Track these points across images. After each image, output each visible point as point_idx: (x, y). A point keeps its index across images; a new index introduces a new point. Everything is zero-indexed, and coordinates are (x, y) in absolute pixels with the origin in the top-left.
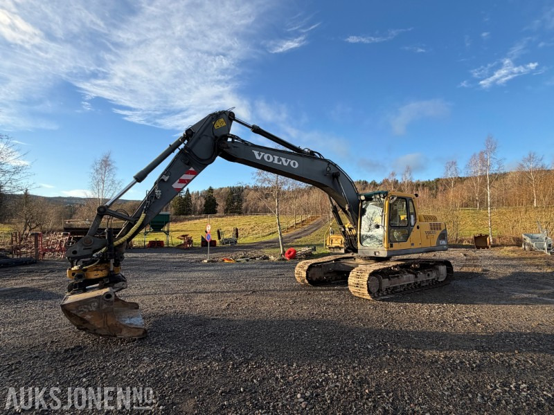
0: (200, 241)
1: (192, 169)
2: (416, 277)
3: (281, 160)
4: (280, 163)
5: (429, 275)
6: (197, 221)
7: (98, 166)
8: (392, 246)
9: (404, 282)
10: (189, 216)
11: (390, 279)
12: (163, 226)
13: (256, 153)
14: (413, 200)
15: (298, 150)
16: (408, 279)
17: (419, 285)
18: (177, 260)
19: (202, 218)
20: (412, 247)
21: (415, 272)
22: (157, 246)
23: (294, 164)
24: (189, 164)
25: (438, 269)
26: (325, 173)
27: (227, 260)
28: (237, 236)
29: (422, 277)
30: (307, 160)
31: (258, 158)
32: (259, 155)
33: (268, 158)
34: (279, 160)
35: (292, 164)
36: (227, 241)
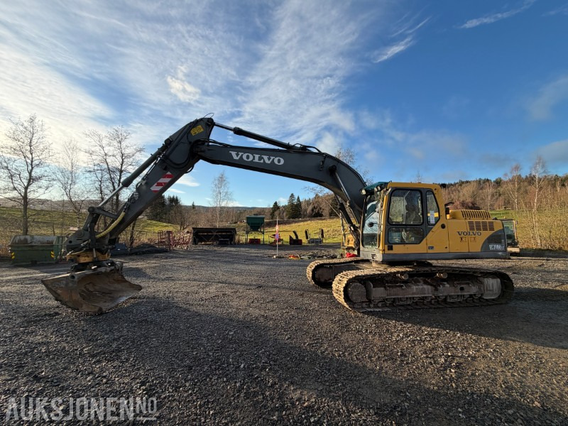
0: (289, 240)
1: (169, 173)
2: (436, 290)
3: (263, 158)
4: (262, 161)
5: (462, 289)
6: (302, 223)
7: (217, 182)
8: (390, 248)
9: (413, 294)
10: (297, 220)
11: (386, 289)
12: (259, 227)
13: (234, 154)
14: (435, 192)
15: (288, 147)
16: (420, 290)
17: (445, 300)
18: (254, 255)
19: (307, 221)
20: (430, 251)
21: (436, 283)
22: (255, 242)
23: (279, 161)
24: (166, 169)
25: (482, 283)
26: (320, 168)
27: (294, 256)
28: (323, 236)
29: (447, 290)
30: (297, 156)
31: (235, 157)
32: (237, 155)
33: (248, 157)
34: (260, 158)
35: (276, 162)
36: (312, 241)
